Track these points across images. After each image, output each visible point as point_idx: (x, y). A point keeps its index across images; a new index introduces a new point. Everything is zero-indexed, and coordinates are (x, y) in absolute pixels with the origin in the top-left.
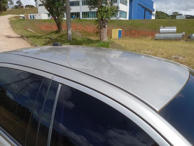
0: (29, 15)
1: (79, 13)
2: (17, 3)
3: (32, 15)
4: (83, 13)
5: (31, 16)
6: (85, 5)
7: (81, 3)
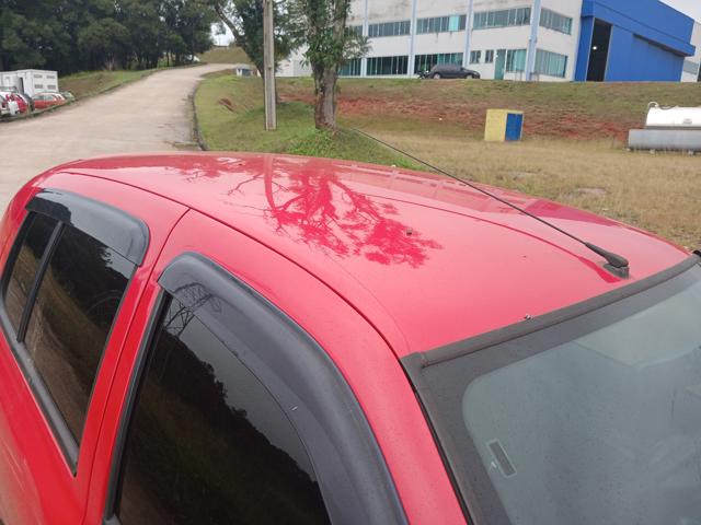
1: (406, 58)
4: (417, 57)
6: (425, 31)
7: (413, 27)
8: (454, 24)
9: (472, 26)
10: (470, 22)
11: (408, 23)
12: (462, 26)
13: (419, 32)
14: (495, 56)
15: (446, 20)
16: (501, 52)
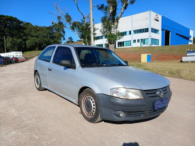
2: (69, 39)
4: (118, 42)
9: (133, 34)
12: (130, 34)
14: (140, 41)
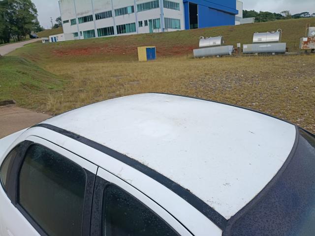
0: (50, 37)
1: (113, 27)
3: (53, 36)
4: (117, 26)
5: (52, 38)
6: (119, 15)
7: (113, 13)
8: (129, 10)
9: (137, 11)
10: (136, 9)
11: (111, 11)
12: (133, 11)
13: (116, 15)
14: (148, 22)
15: (126, 8)
16: (150, 21)
